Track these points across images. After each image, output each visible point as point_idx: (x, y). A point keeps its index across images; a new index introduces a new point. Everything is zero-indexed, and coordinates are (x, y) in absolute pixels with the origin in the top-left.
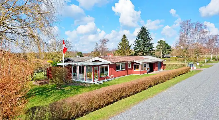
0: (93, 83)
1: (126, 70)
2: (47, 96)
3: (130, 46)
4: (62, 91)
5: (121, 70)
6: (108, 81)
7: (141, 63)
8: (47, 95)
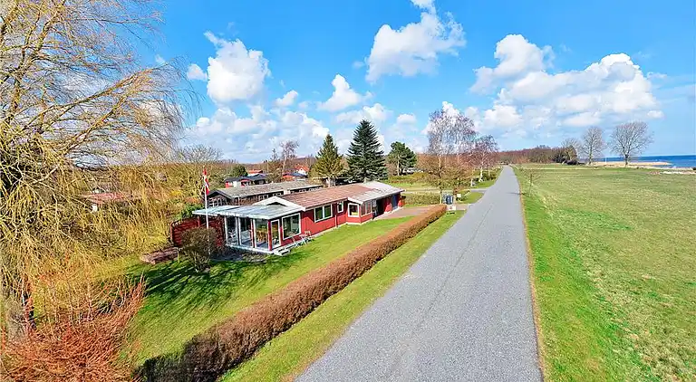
0: (271, 252)
1: (334, 216)
2: (174, 295)
3: (341, 158)
4: (204, 279)
5: (324, 218)
6: (299, 244)
7: (361, 203)
8: (173, 292)
